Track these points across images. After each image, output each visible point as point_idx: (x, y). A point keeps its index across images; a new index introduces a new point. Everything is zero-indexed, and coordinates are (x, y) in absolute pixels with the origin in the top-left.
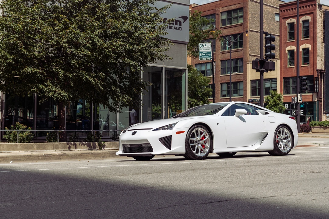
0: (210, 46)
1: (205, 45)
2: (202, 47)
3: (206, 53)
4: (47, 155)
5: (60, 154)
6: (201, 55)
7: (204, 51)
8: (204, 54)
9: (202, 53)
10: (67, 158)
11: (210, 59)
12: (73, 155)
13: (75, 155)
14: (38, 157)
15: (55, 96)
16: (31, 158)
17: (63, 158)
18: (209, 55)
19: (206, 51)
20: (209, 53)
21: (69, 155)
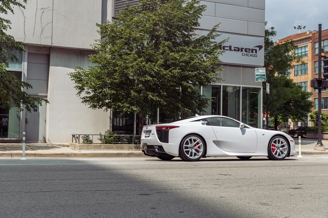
0: (265, 70)
1: (261, 69)
2: (258, 71)
3: (261, 76)
4: (118, 153)
5: (129, 153)
6: (257, 77)
7: (260, 74)
8: (259, 76)
9: (257, 75)
10: (134, 156)
11: (265, 80)
12: (139, 154)
13: (140, 154)
14: (112, 154)
15: (129, 110)
16: (106, 155)
17: (131, 156)
18: (264, 77)
19: (261, 74)
20: (263, 75)
21: (136, 154)
